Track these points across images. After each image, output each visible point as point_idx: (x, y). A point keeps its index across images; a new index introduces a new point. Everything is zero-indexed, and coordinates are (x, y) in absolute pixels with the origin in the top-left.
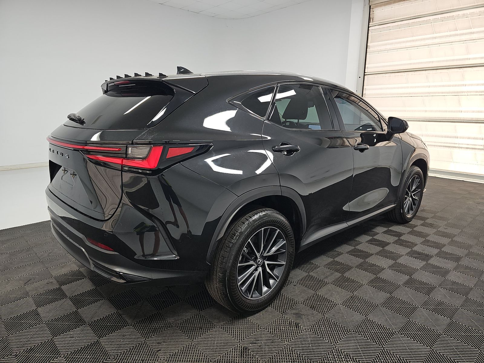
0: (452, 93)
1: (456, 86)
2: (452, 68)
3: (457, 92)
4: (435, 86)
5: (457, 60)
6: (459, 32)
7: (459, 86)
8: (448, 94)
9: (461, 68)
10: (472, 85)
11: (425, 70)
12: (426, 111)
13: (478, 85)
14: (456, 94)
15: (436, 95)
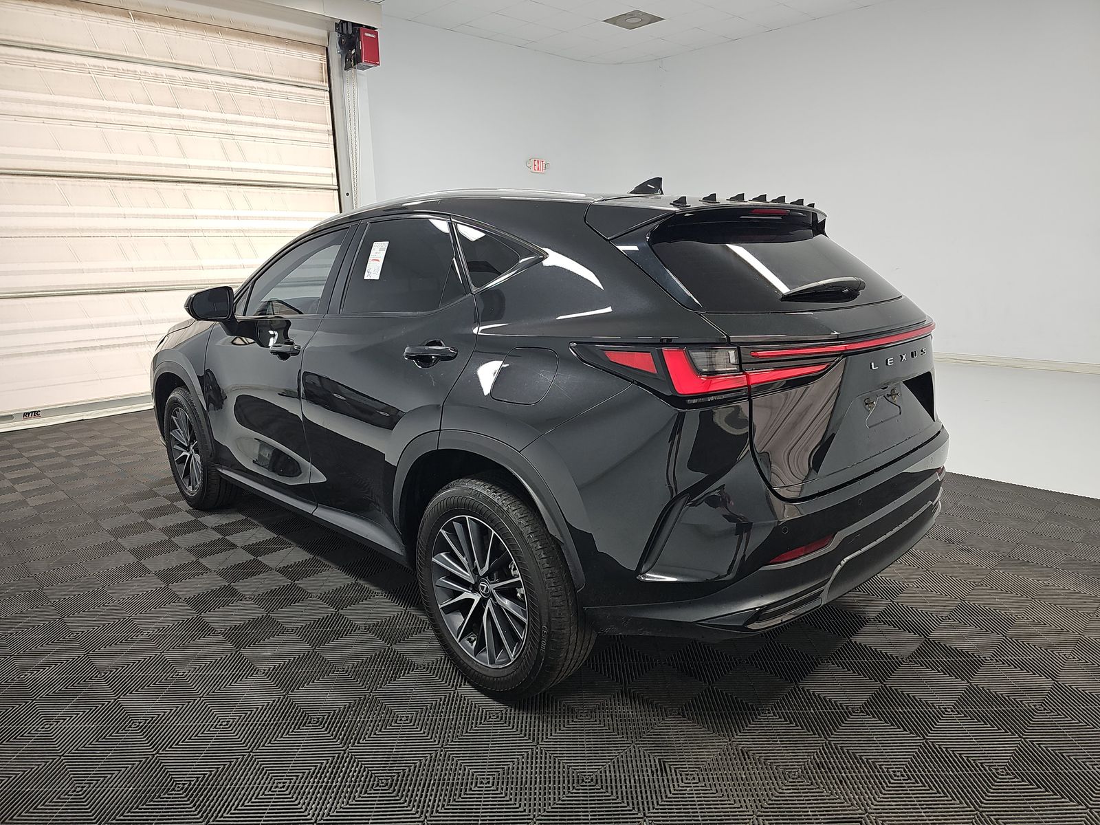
0: (175, 232)
1: (178, 217)
2: (162, 181)
3: (185, 230)
4: (137, 216)
5: (167, 165)
6: (154, 108)
7: (184, 217)
8: (169, 234)
9: (179, 182)
10: (206, 217)
11: (105, 178)
12: (132, 269)
13: (217, 217)
14: (183, 233)
15: (146, 234)
